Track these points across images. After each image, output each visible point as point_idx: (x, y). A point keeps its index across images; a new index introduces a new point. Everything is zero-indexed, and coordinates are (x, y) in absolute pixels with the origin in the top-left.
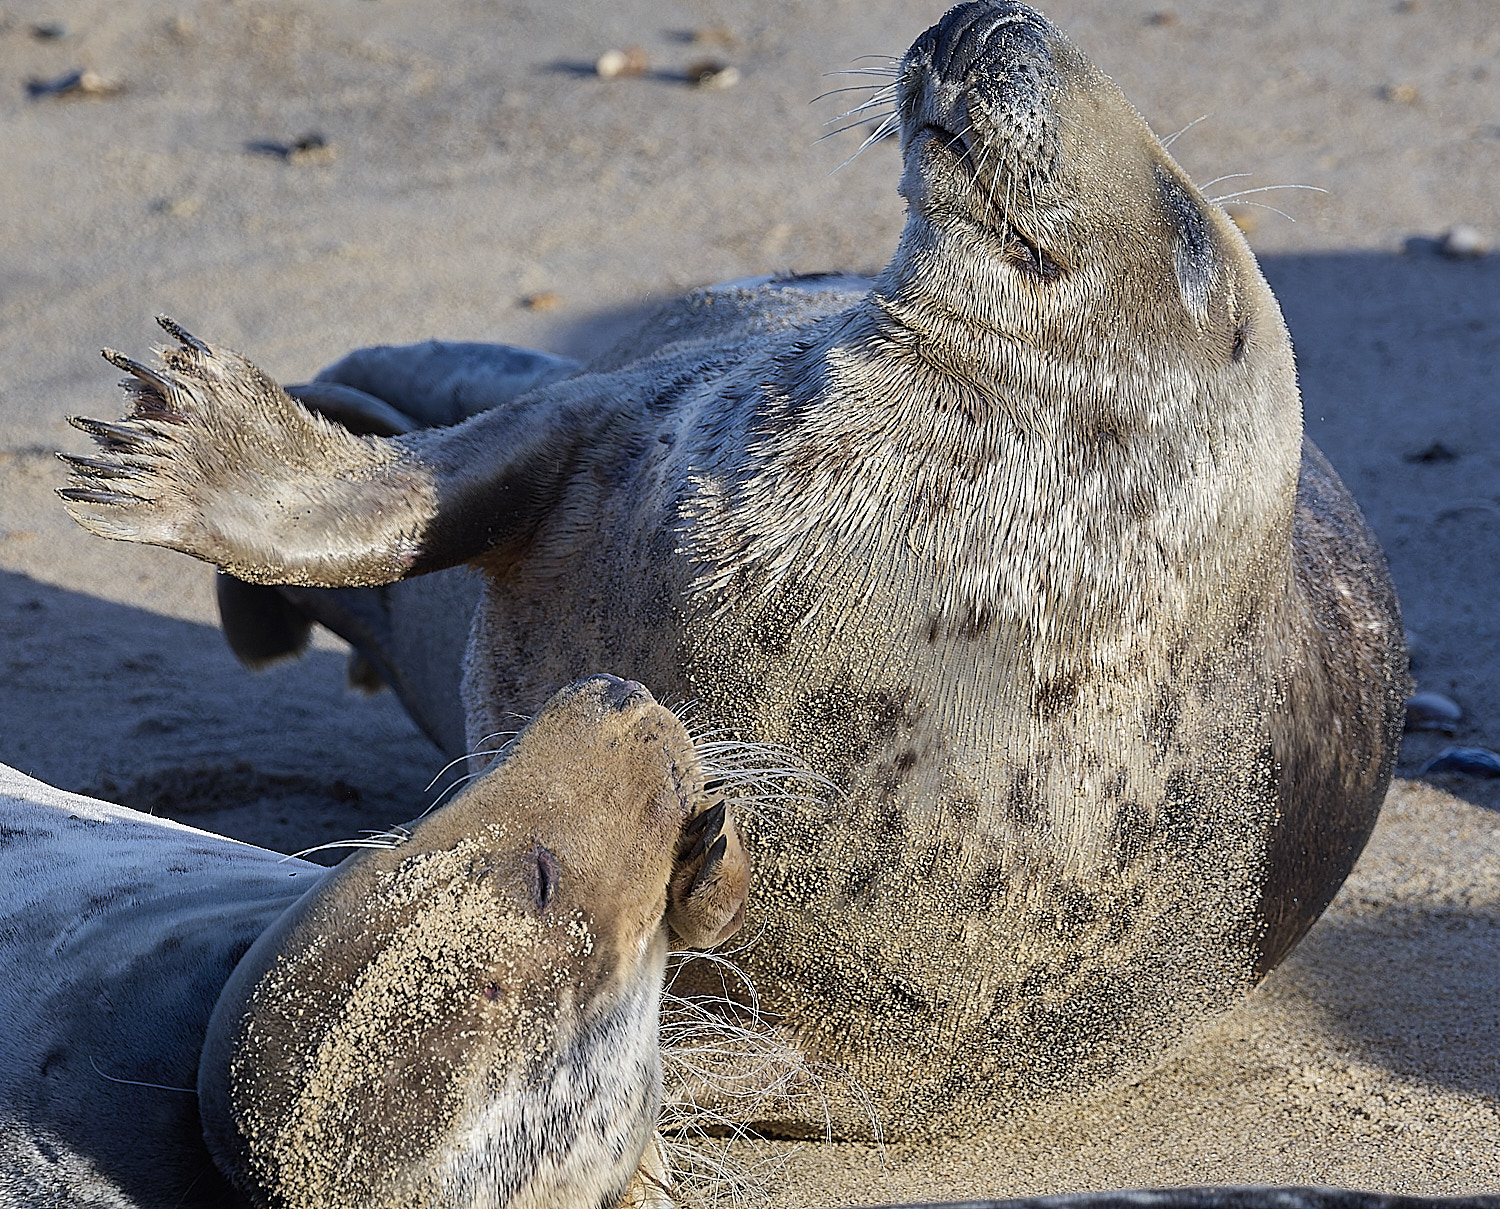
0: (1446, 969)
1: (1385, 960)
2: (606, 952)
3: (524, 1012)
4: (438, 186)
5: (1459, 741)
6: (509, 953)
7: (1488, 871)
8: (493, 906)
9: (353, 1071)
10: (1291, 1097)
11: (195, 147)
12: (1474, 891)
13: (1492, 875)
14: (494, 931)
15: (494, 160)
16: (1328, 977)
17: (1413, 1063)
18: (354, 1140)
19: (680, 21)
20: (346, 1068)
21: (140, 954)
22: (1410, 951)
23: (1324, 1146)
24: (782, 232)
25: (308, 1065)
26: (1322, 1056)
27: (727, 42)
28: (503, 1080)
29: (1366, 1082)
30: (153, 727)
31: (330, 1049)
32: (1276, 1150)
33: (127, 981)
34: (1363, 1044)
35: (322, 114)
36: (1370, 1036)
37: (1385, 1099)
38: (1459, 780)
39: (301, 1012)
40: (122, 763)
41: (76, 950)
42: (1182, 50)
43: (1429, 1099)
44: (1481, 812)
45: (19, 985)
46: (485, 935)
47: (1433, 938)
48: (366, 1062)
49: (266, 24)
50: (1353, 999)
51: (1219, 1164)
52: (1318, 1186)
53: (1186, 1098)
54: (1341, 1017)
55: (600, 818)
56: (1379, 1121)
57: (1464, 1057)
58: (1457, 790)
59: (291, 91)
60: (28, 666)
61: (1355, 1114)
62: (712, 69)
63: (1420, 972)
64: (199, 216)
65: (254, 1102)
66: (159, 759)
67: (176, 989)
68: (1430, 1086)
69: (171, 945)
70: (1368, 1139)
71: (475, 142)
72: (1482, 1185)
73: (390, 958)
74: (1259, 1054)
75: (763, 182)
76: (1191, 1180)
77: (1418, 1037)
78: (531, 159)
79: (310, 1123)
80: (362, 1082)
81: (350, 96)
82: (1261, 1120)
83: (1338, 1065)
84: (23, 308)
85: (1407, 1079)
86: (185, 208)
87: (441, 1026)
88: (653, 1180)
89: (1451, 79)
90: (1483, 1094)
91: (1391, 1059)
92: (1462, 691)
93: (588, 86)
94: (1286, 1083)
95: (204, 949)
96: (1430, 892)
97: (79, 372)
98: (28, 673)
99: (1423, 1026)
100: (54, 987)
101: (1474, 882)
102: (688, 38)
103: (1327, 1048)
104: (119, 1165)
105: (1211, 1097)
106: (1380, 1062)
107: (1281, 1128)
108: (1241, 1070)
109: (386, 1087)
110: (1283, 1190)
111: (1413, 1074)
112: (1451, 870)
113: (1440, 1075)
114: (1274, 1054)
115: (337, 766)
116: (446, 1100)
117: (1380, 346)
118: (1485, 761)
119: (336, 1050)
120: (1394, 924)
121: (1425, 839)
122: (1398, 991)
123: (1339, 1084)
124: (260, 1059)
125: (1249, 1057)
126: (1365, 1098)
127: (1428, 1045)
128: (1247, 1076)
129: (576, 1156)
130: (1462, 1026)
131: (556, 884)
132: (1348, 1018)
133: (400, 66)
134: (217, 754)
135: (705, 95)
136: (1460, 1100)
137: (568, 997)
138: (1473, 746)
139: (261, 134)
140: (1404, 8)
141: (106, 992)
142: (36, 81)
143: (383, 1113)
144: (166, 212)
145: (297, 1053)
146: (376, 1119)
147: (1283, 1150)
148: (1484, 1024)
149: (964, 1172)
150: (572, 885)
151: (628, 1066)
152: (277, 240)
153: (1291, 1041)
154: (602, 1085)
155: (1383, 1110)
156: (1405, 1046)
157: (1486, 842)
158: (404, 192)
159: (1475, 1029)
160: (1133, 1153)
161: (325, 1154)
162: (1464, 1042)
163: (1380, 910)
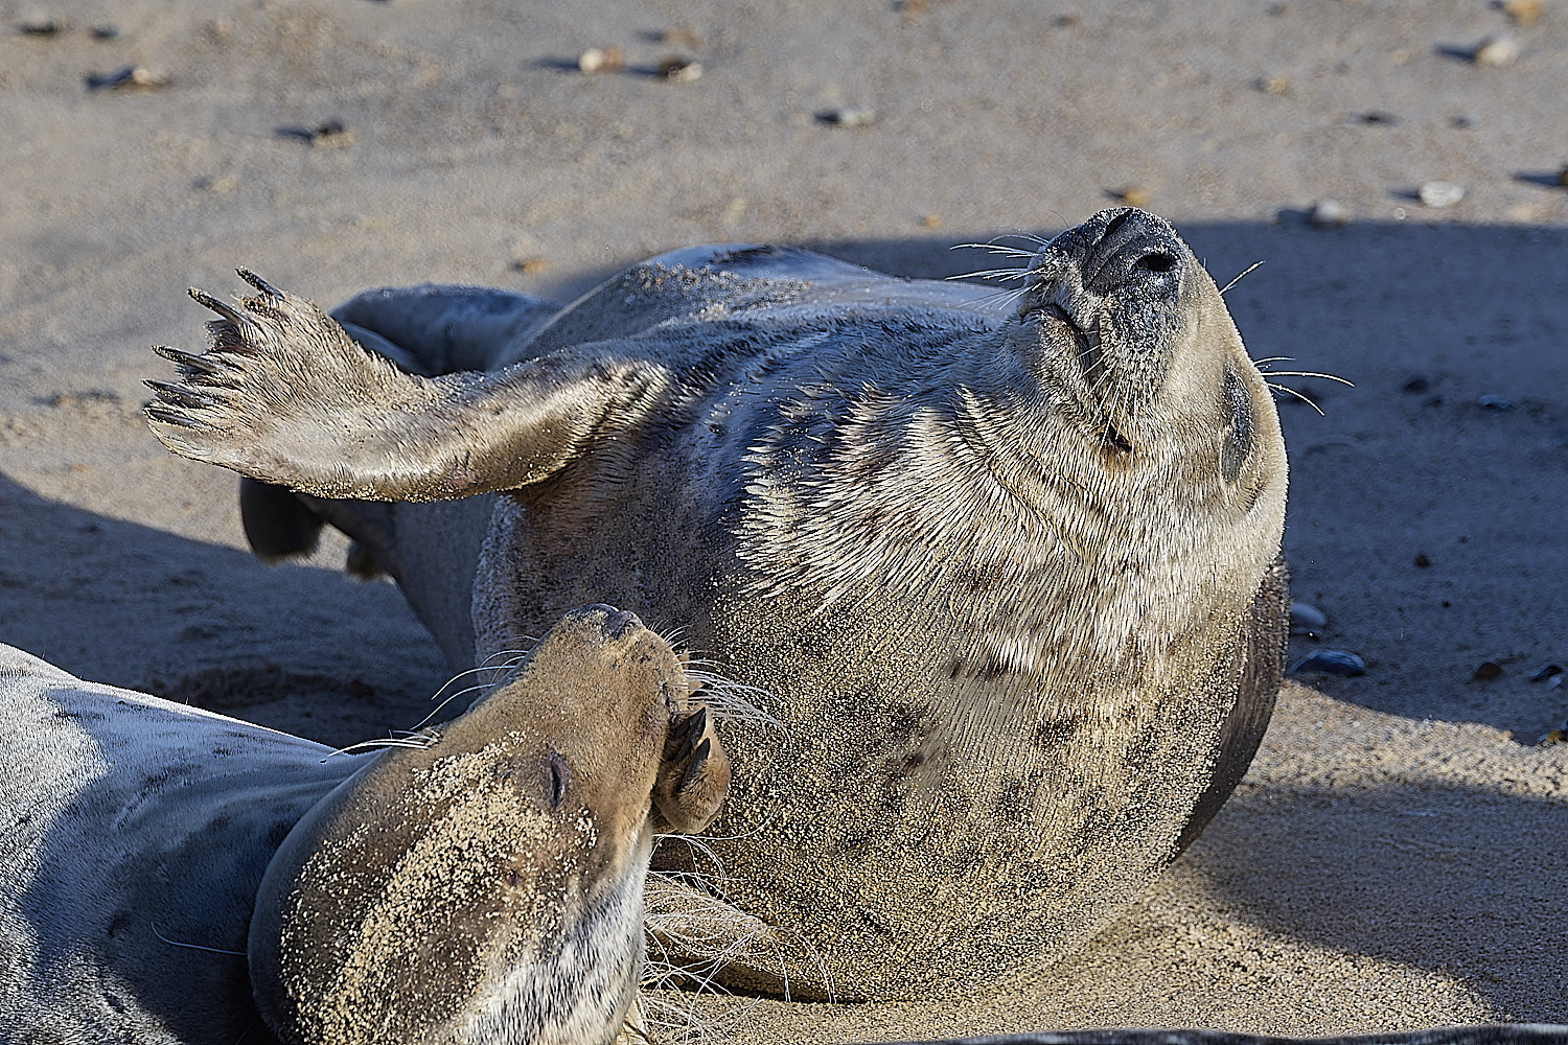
0: (1312, 842)
1: (1260, 834)
2: (606, 844)
3: (539, 897)
4: (442, 166)
5: (1324, 645)
6: (528, 846)
7: (1349, 757)
8: (515, 804)
9: (392, 944)
10: (1179, 953)
11: (232, 133)
12: (1337, 774)
13: (1353, 760)
14: (515, 826)
15: (490, 144)
16: (1210, 848)
17: (1284, 923)
18: (390, 1005)
19: (652, 23)
20: (386, 942)
21: (193, 831)
22: (1281, 826)
23: (1207, 994)
24: (739, 205)
25: (352, 939)
26: (1205, 917)
27: (691, 41)
28: (519, 955)
29: (1244, 939)
30: (196, 634)
31: (372, 925)
32: (1165, 999)
33: (182, 856)
34: (1241, 907)
35: (342, 104)
36: (1247, 899)
37: (1260, 954)
38: (1325, 679)
39: (346, 891)
40: (168, 665)
41: (137, 825)
42: (1084, 47)
43: (1298, 954)
44: (1343, 706)
45: (87, 857)
46: (508, 829)
47: (1302, 814)
48: (404, 938)
49: (293, 26)
50: (1233, 868)
51: (1117, 1010)
52: (1202, 1028)
53: (1087, 953)
54: (1222, 883)
55: (604, 730)
56: (1255, 972)
57: (1329, 918)
58: (1323, 688)
59: (314, 84)
60: (87, 581)
61: (1234, 967)
62: (679, 65)
63: (1290, 844)
64: (235, 192)
65: (303, 970)
66: (200, 661)
67: (224, 865)
68: (1299, 942)
69: (219, 824)
70: (1245, 988)
71: (473, 127)
72: (1343, 1028)
73: (426, 846)
74: (1151, 915)
75: (723, 162)
76: (1093, 1025)
77: (1289, 900)
78: (522, 142)
79: (353, 989)
80: (399, 954)
81: (365, 89)
82: (1153, 972)
83: (1220, 924)
84: (83, 272)
85: (1279, 937)
86: (223, 185)
87: (469, 907)
88: (634, 1029)
89: (1318, 72)
90: (1345, 950)
91: (1265, 919)
92: (1326, 601)
93: (571, 80)
94: (1175, 940)
95: (248, 829)
96: (1299, 775)
97: (131, 327)
98: (88, 587)
99: (1293, 892)
100: (119, 858)
101: (1337, 766)
102: (658, 38)
103: (1209, 910)
104: (177, 1017)
105: (1109, 952)
106: (1256, 922)
107: (1170, 979)
108: (1137, 929)
109: (420, 959)
110: (1172, 1033)
111: (1284, 933)
112: (1317, 756)
113: (1307, 933)
114: (1164, 915)
115: (353, 668)
116: (471, 971)
117: (1255, 304)
118: (1347, 662)
119: (377, 926)
120: (1268, 803)
121: (1295, 729)
122: (1271, 861)
123: (1220, 941)
124: (308, 932)
125: (1142, 918)
126: (1242, 953)
127: (1298, 907)
128: (1141, 934)
129: (576, 1018)
130: (1326, 891)
131: (567, 785)
132: (1228, 883)
133: (409, 62)
134: (250, 657)
135: (672, 87)
136: (1325, 955)
137: (574, 883)
138: (1337, 649)
139: (289, 121)
140: (1277, 11)
141: (164, 865)
142: (94, 75)
143: (416, 982)
144: (207, 188)
145: (343, 928)
146: (410, 987)
147: (1171, 998)
148: (1346, 889)
149: (896, 1017)
150: (579, 786)
151: (621, 939)
152: (302, 213)
153: (1179, 904)
154: (601, 956)
155: (1258, 963)
156: (1277, 908)
157: (1347, 732)
158: (412, 171)
159: (1338, 893)
160: (1042, 1000)
161: (364, 1015)
162: (1329, 905)
163: (1256, 791)
